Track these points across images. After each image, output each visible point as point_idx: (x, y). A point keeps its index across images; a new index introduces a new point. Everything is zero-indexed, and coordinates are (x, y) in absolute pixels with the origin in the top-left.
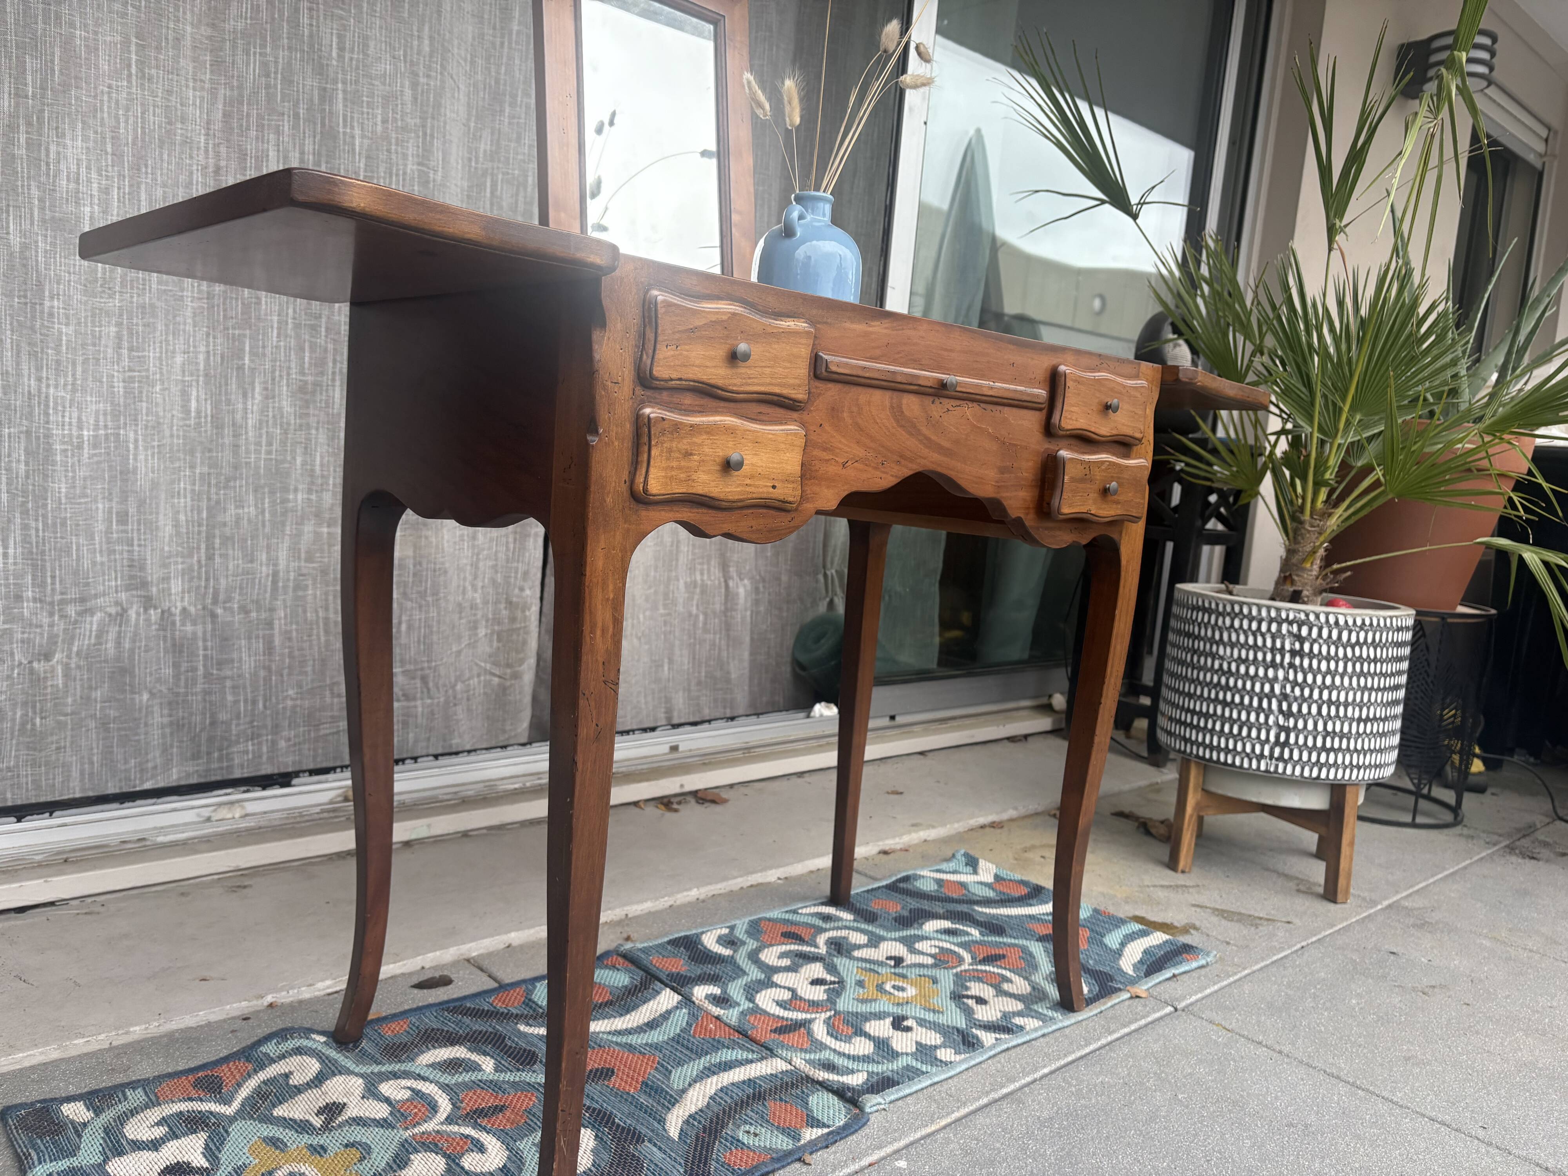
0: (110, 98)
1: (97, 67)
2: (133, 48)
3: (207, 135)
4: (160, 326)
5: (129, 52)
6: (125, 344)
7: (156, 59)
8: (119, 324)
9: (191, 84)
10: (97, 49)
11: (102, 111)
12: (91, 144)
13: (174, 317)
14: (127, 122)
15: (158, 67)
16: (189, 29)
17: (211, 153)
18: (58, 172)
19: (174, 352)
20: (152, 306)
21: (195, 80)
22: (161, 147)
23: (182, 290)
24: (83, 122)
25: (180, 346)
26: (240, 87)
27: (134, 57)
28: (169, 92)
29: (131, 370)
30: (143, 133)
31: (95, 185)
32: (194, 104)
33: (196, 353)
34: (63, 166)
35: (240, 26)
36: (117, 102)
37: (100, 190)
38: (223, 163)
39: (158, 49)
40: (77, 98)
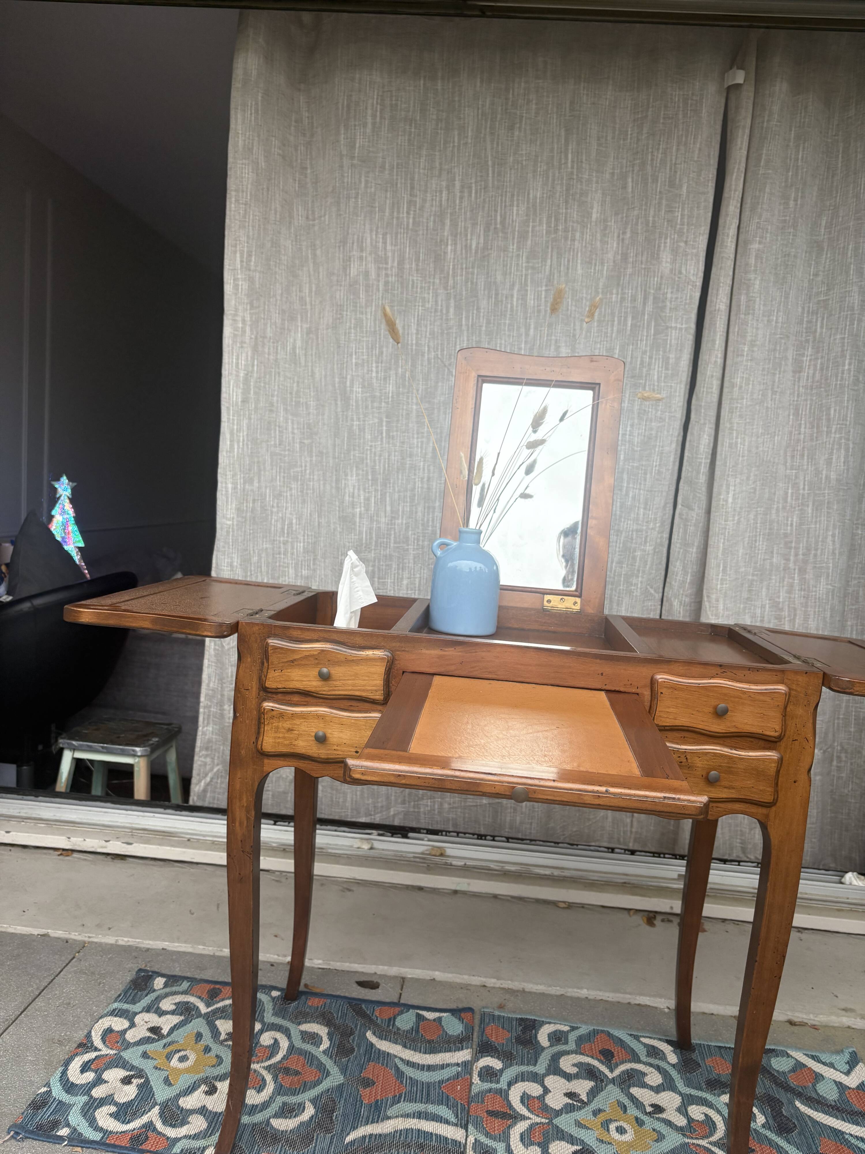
0: (371, 452)
1: (364, 438)
2: (384, 424)
3: (424, 461)
4: (394, 566)
5: (382, 426)
6: (377, 576)
7: (397, 427)
8: (373, 566)
9: (415, 436)
10: (364, 429)
11: (367, 459)
12: (360, 477)
13: (403, 560)
14: (380, 462)
15: (397, 431)
16: (414, 407)
17: (426, 471)
18: (345, 493)
19: (402, 579)
20: (391, 556)
21: (418, 433)
22: (398, 472)
23: (408, 545)
24: (357, 467)
25: (406, 575)
26: (441, 433)
27: (384, 428)
28: (403, 443)
29: (379, 589)
30: (389, 466)
31: (362, 497)
32: (417, 446)
33: (415, 578)
34: (347, 491)
35: (442, 399)
36: (375, 454)
37: (365, 499)
38: (431, 475)
39: (398, 421)
40: (354, 455)
